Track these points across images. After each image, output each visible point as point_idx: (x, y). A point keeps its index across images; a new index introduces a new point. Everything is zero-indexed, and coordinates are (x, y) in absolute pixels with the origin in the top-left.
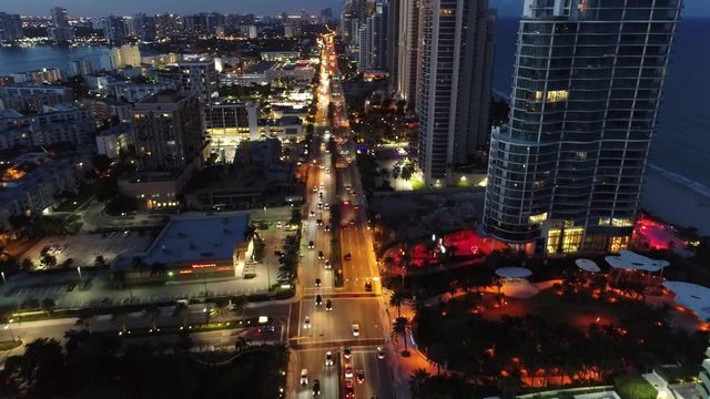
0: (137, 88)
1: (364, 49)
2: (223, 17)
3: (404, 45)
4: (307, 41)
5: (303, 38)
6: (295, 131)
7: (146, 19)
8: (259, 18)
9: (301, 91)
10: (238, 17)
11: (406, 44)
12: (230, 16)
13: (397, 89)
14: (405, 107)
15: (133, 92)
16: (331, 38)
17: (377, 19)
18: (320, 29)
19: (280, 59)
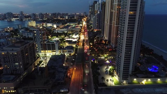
0: (29, 34)
1: (94, 22)
2: (60, 14)
3: (107, 23)
4: (80, 20)
5: (79, 19)
6: (71, 52)
7: (41, 14)
8: (69, 14)
9: (76, 35)
10: (64, 14)
11: (107, 22)
12: (62, 14)
13: (104, 35)
14: (107, 42)
15: (28, 35)
16: (86, 19)
17: (98, 14)
18: (83, 17)
19: (72, 25)
